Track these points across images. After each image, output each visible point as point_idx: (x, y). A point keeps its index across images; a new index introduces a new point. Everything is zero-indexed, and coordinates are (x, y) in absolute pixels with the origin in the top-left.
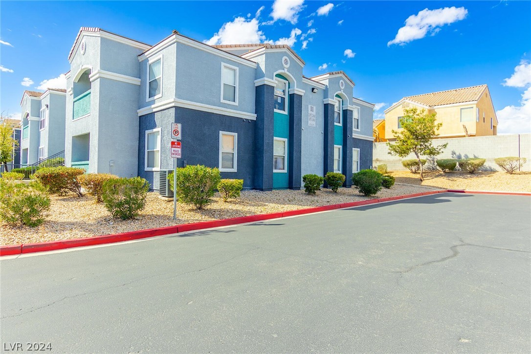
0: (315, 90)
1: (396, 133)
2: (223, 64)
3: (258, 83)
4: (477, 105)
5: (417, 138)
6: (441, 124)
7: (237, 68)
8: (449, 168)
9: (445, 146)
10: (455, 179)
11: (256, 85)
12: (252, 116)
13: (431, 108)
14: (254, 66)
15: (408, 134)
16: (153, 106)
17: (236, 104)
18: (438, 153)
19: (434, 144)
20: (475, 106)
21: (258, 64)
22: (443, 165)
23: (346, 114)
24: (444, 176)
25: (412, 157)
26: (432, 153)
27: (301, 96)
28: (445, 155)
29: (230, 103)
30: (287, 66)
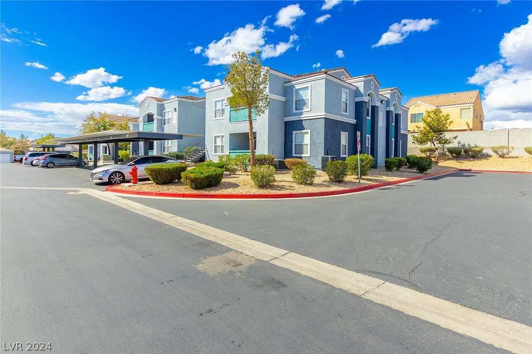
0: (383, 102)
1: (419, 128)
2: (343, 89)
3: (358, 99)
4: (473, 106)
5: (435, 132)
6: (452, 122)
7: (348, 91)
8: (457, 154)
9: (455, 138)
10: (462, 161)
11: (356, 101)
12: (353, 121)
13: (438, 108)
14: (355, 88)
15: (428, 128)
16: (301, 116)
17: (347, 114)
18: (450, 143)
19: (447, 136)
20: (472, 107)
21: (357, 88)
22: (451, 151)
23: (397, 116)
24: (453, 159)
25: (429, 145)
26: (446, 142)
27: (378, 107)
28: (454, 145)
29: (345, 113)
30: (373, 88)
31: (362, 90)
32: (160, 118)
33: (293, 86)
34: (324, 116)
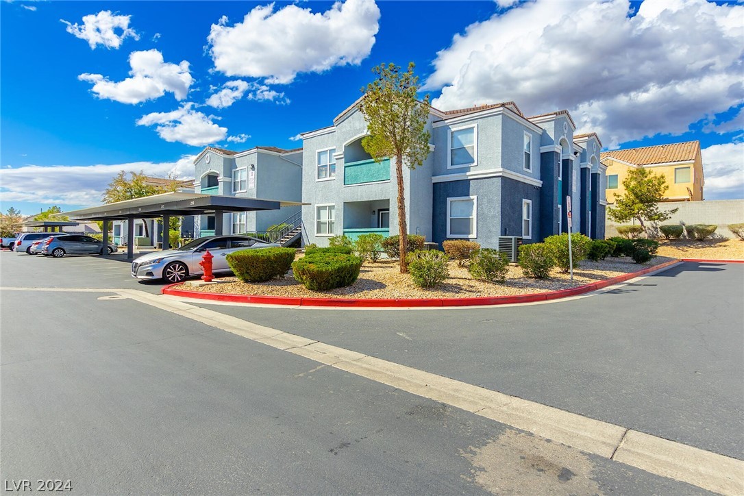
0: (578, 154)
1: (618, 196)
2: (525, 132)
3: (545, 149)
4: (694, 164)
5: (642, 202)
6: (667, 187)
7: (531, 135)
8: (675, 235)
9: (674, 211)
10: (685, 249)
11: (542, 151)
12: (538, 183)
13: (640, 167)
14: (540, 132)
15: (632, 197)
16: (468, 174)
17: (530, 171)
18: (665, 219)
19: (661, 208)
20: (692, 166)
21: (544, 131)
22: (667, 231)
23: (595, 176)
24: (671, 244)
25: (633, 223)
26: (661, 217)
27: (572, 161)
28: (673, 221)
29: (527, 170)
30: (566, 132)
31: (552, 135)
32: (228, 179)
33: (447, 127)
34: (501, 174)
